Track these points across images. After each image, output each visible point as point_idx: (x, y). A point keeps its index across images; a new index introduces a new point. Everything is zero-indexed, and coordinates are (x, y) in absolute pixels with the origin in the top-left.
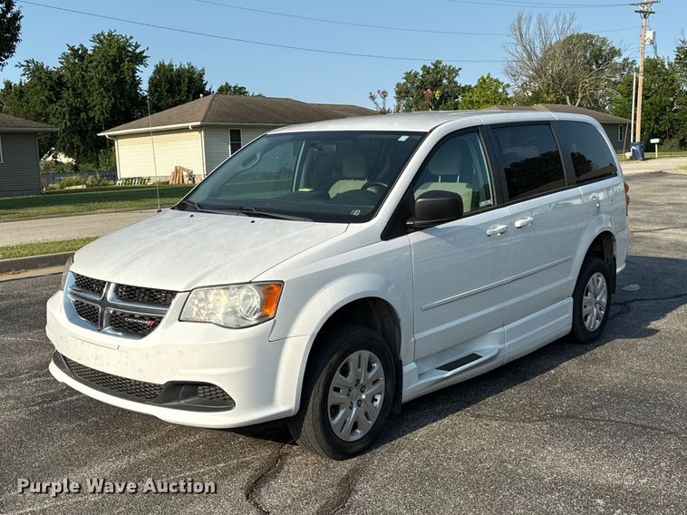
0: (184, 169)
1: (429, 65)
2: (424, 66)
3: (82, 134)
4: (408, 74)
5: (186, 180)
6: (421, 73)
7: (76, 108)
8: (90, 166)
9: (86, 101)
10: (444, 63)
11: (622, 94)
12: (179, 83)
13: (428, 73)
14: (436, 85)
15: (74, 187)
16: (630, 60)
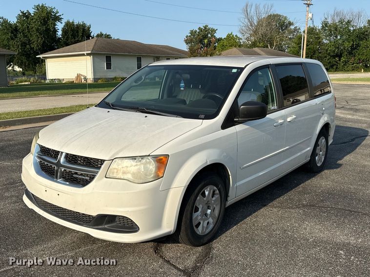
0: (82, 75)
1: (202, 27)
2: (200, 28)
3: (28, 56)
4: (192, 31)
5: (83, 81)
6: (198, 31)
7: (24, 43)
8: (31, 73)
9: (29, 40)
10: (209, 27)
11: (295, 43)
12: (78, 32)
13: (201, 31)
14: (205, 37)
15: (24, 83)
16: (298, 28)
